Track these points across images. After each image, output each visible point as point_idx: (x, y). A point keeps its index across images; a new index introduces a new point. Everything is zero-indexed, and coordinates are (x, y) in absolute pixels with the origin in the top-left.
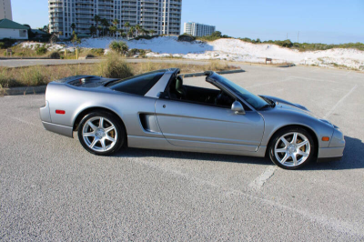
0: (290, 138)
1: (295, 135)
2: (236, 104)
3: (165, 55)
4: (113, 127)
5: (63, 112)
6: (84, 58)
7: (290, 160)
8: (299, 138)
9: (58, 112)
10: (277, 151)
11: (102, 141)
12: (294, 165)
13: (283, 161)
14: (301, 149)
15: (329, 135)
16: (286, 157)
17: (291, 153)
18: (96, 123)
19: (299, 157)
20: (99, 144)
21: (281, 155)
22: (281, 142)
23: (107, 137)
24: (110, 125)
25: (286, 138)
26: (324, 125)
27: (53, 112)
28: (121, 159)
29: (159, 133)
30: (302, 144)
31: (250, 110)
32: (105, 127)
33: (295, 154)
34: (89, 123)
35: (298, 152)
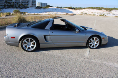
0: (93, 39)
1: (95, 38)
2: (77, 30)
3: (32, 13)
4: (34, 41)
5: (14, 38)
6: (5, 16)
7: (93, 46)
8: (96, 39)
9: (12, 38)
10: (89, 44)
11: (30, 47)
12: (95, 47)
13: (91, 47)
14: (97, 42)
15: (104, 37)
16: (92, 45)
17: (93, 44)
18: (27, 40)
19: (96, 45)
20: (29, 48)
21: (91, 45)
22: (91, 40)
23: (32, 45)
24: (33, 41)
25: (92, 39)
26: (102, 34)
27: (10, 38)
28: (38, 52)
29: (51, 42)
30: (97, 41)
31: (81, 31)
32: (31, 42)
33: (95, 44)
34: (25, 40)
35: (96, 43)
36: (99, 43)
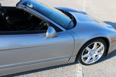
1: (96, 44)
10: (83, 57)
13: (86, 62)
14: (98, 52)
16: (89, 59)
25: (89, 47)
36: (102, 52)
